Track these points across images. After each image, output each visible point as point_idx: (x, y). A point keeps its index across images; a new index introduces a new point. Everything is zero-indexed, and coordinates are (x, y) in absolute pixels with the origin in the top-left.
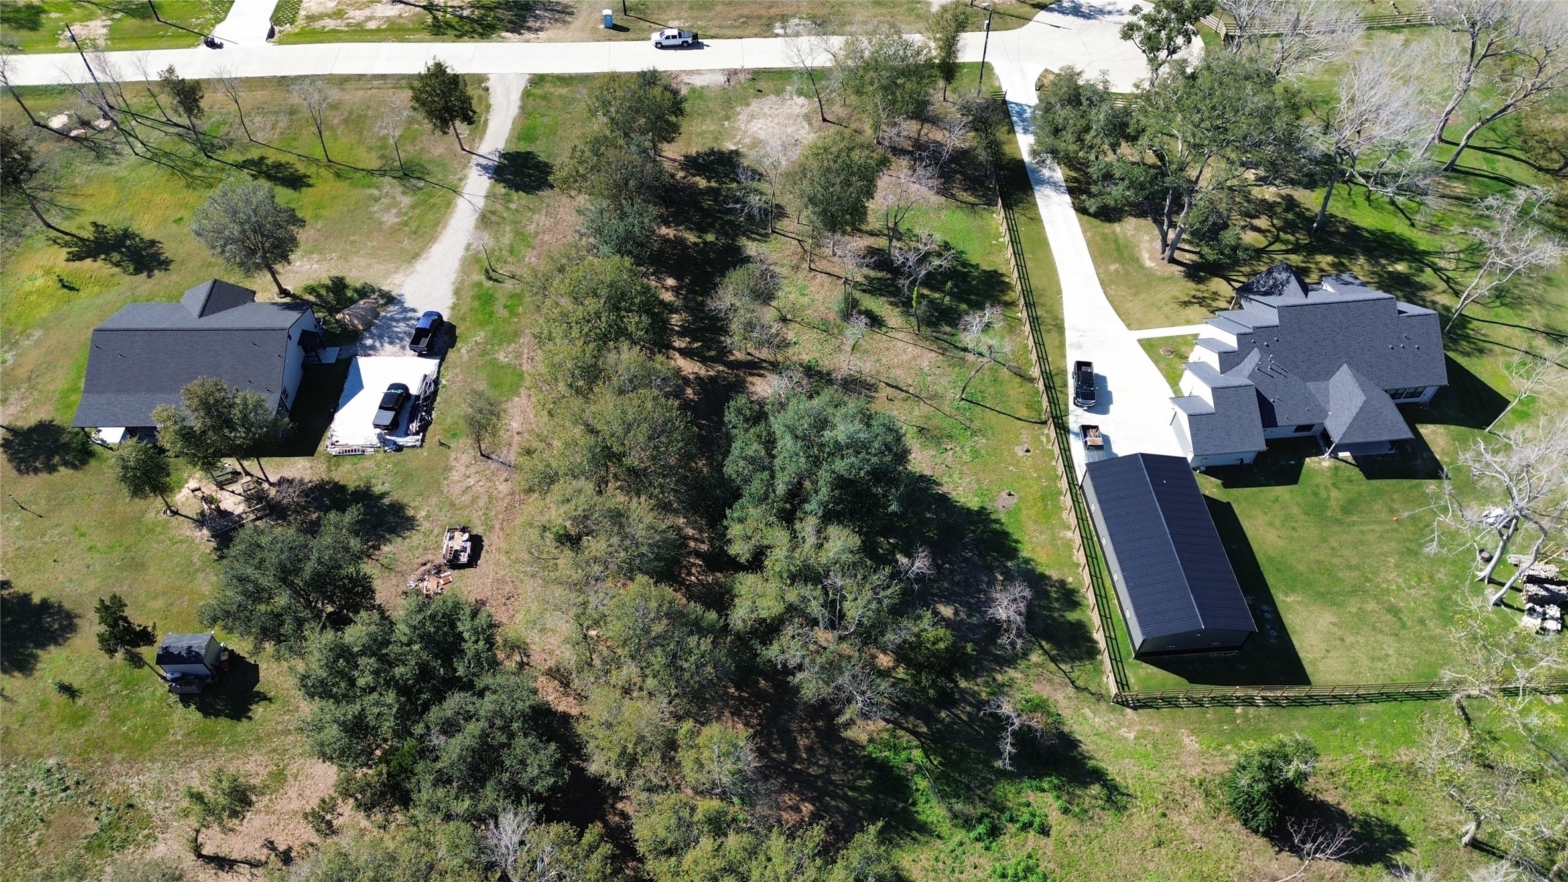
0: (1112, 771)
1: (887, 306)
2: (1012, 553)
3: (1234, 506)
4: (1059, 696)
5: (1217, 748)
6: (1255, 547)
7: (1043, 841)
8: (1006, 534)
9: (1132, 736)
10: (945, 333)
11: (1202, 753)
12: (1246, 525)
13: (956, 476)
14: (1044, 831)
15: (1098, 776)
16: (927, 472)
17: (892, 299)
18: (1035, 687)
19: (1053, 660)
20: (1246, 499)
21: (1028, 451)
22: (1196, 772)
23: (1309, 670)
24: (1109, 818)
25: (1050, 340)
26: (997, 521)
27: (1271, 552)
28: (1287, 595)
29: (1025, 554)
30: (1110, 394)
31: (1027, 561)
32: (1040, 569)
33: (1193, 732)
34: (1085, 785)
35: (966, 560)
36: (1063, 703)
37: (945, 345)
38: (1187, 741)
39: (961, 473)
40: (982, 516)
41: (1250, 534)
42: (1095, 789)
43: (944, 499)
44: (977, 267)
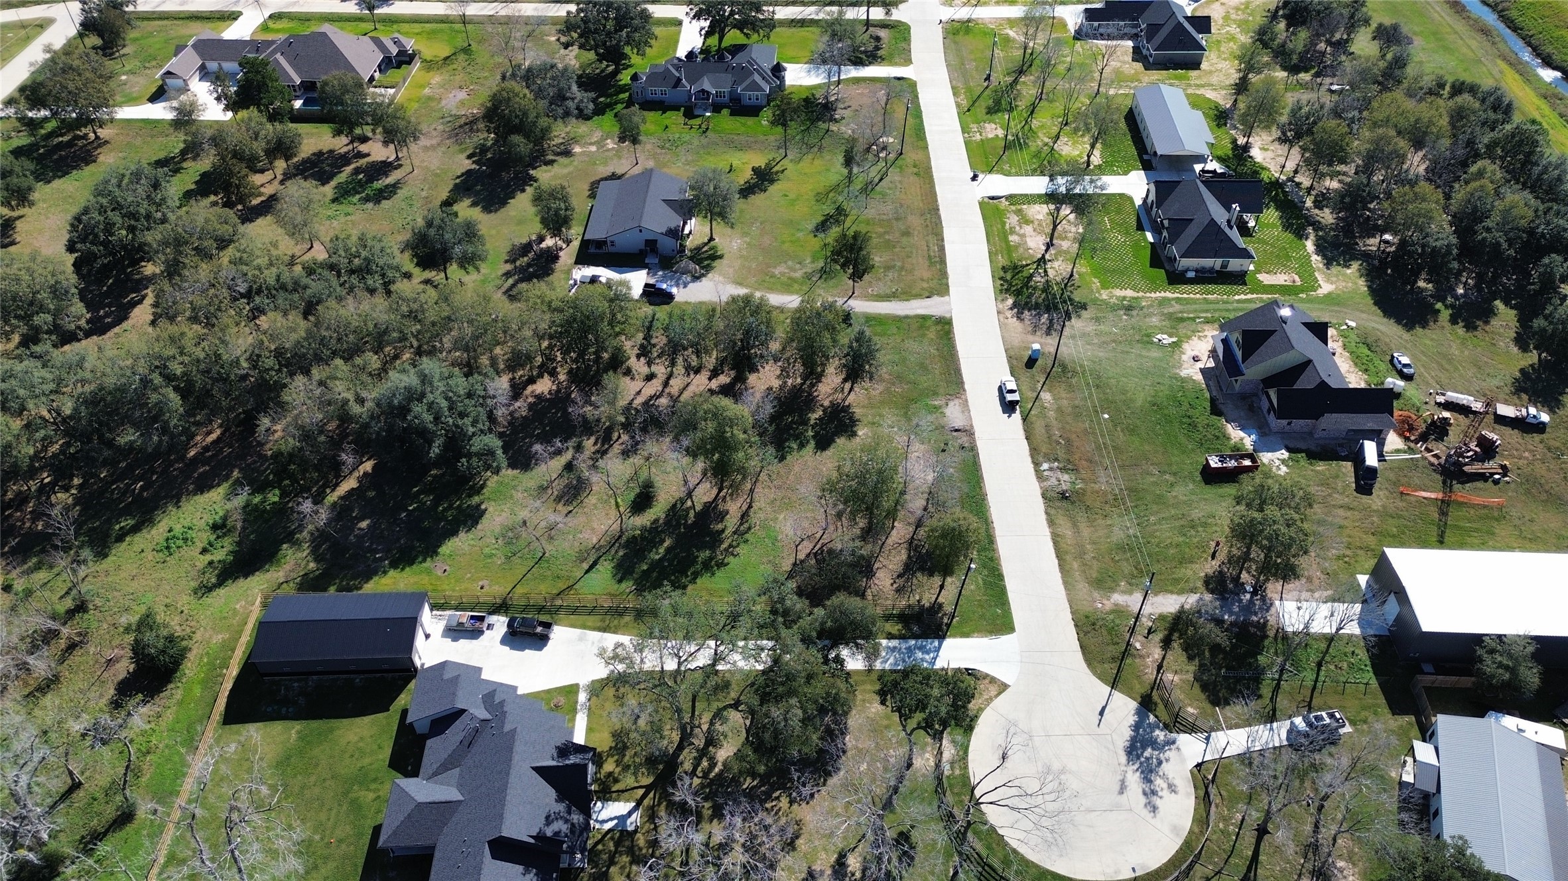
0: (222, 592)
1: (654, 517)
2: (394, 565)
3: (385, 714)
4: (281, 574)
5: (208, 653)
6: (345, 721)
7: (199, 550)
8: (411, 562)
9: (238, 607)
10: (617, 552)
11: (208, 643)
12: (367, 719)
13: (472, 542)
14: (204, 551)
15: (220, 583)
16: (479, 527)
17: (661, 521)
18: (292, 562)
19: (306, 574)
20: (388, 724)
21: (482, 588)
22: (198, 636)
23: (235, 727)
24: (194, 584)
25: (591, 620)
26: (424, 560)
27: (337, 733)
28: (298, 732)
29: (392, 573)
30: (522, 649)
31: (385, 573)
32: (376, 579)
33: (224, 641)
34: (218, 576)
35: (398, 539)
36: (275, 575)
37: (603, 550)
38: (220, 637)
39: (473, 546)
40: (431, 551)
41: (358, 720)
42: (214, 580)
43: (454, 533)
44: (693, 581)
